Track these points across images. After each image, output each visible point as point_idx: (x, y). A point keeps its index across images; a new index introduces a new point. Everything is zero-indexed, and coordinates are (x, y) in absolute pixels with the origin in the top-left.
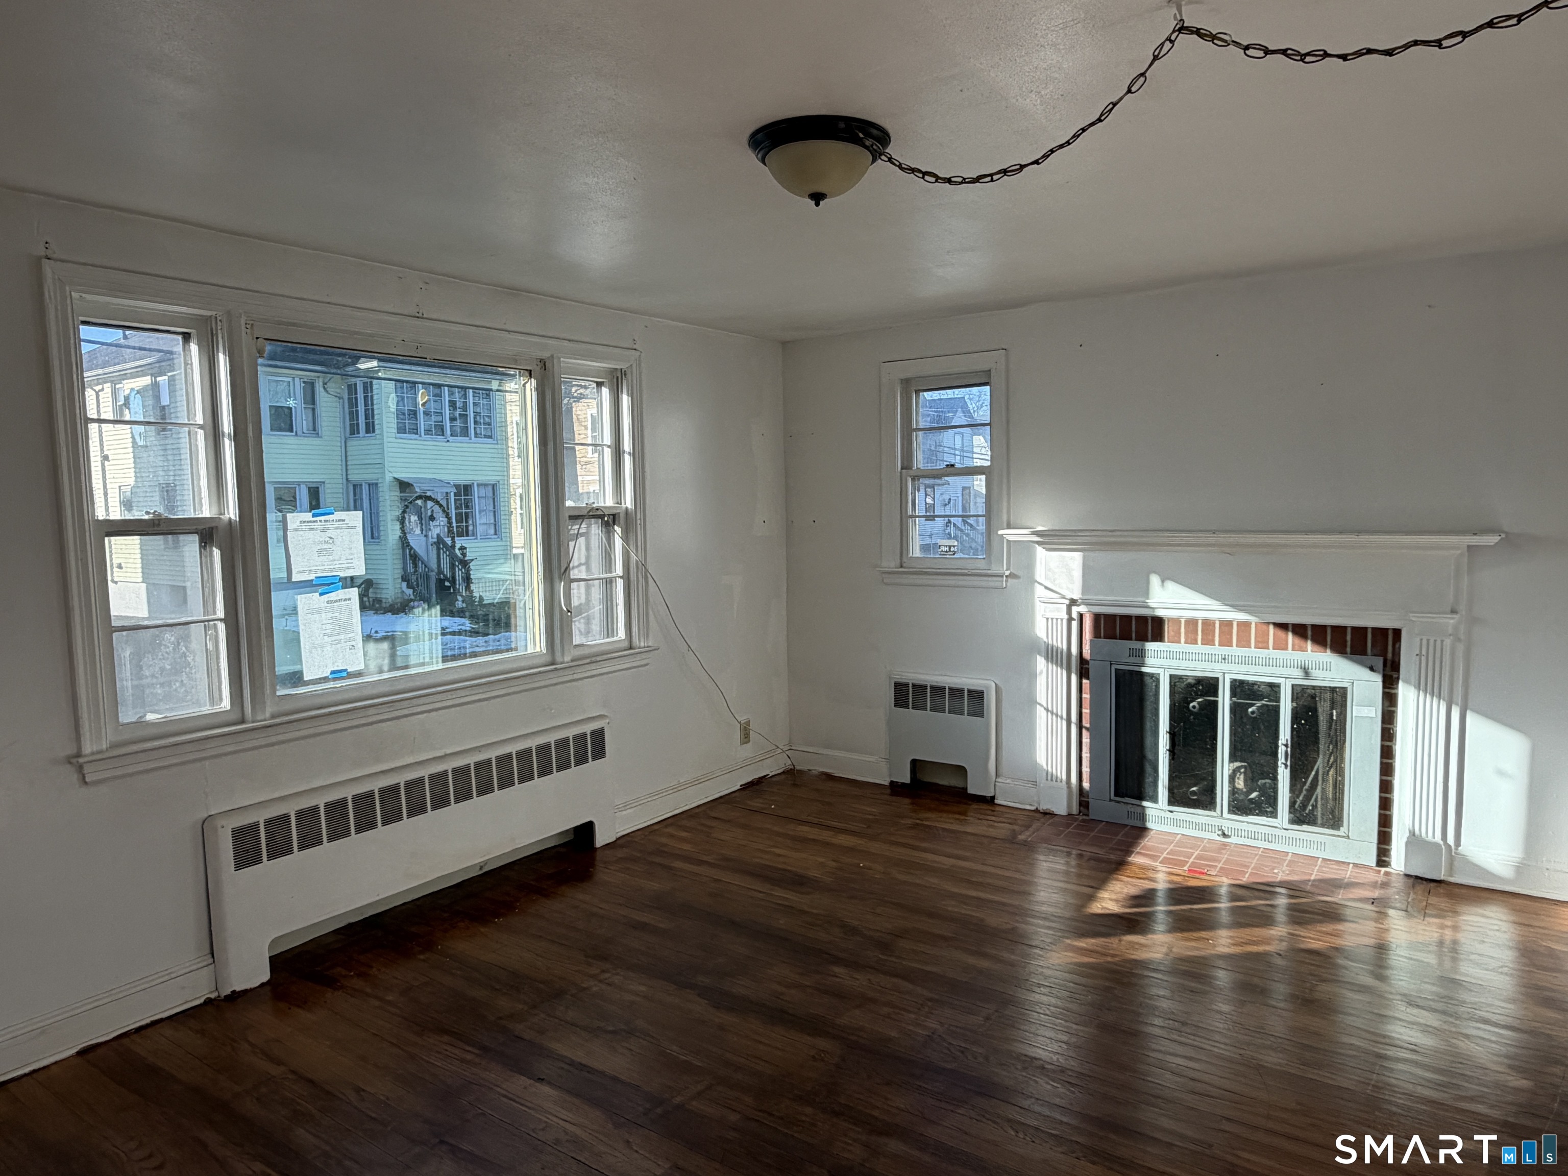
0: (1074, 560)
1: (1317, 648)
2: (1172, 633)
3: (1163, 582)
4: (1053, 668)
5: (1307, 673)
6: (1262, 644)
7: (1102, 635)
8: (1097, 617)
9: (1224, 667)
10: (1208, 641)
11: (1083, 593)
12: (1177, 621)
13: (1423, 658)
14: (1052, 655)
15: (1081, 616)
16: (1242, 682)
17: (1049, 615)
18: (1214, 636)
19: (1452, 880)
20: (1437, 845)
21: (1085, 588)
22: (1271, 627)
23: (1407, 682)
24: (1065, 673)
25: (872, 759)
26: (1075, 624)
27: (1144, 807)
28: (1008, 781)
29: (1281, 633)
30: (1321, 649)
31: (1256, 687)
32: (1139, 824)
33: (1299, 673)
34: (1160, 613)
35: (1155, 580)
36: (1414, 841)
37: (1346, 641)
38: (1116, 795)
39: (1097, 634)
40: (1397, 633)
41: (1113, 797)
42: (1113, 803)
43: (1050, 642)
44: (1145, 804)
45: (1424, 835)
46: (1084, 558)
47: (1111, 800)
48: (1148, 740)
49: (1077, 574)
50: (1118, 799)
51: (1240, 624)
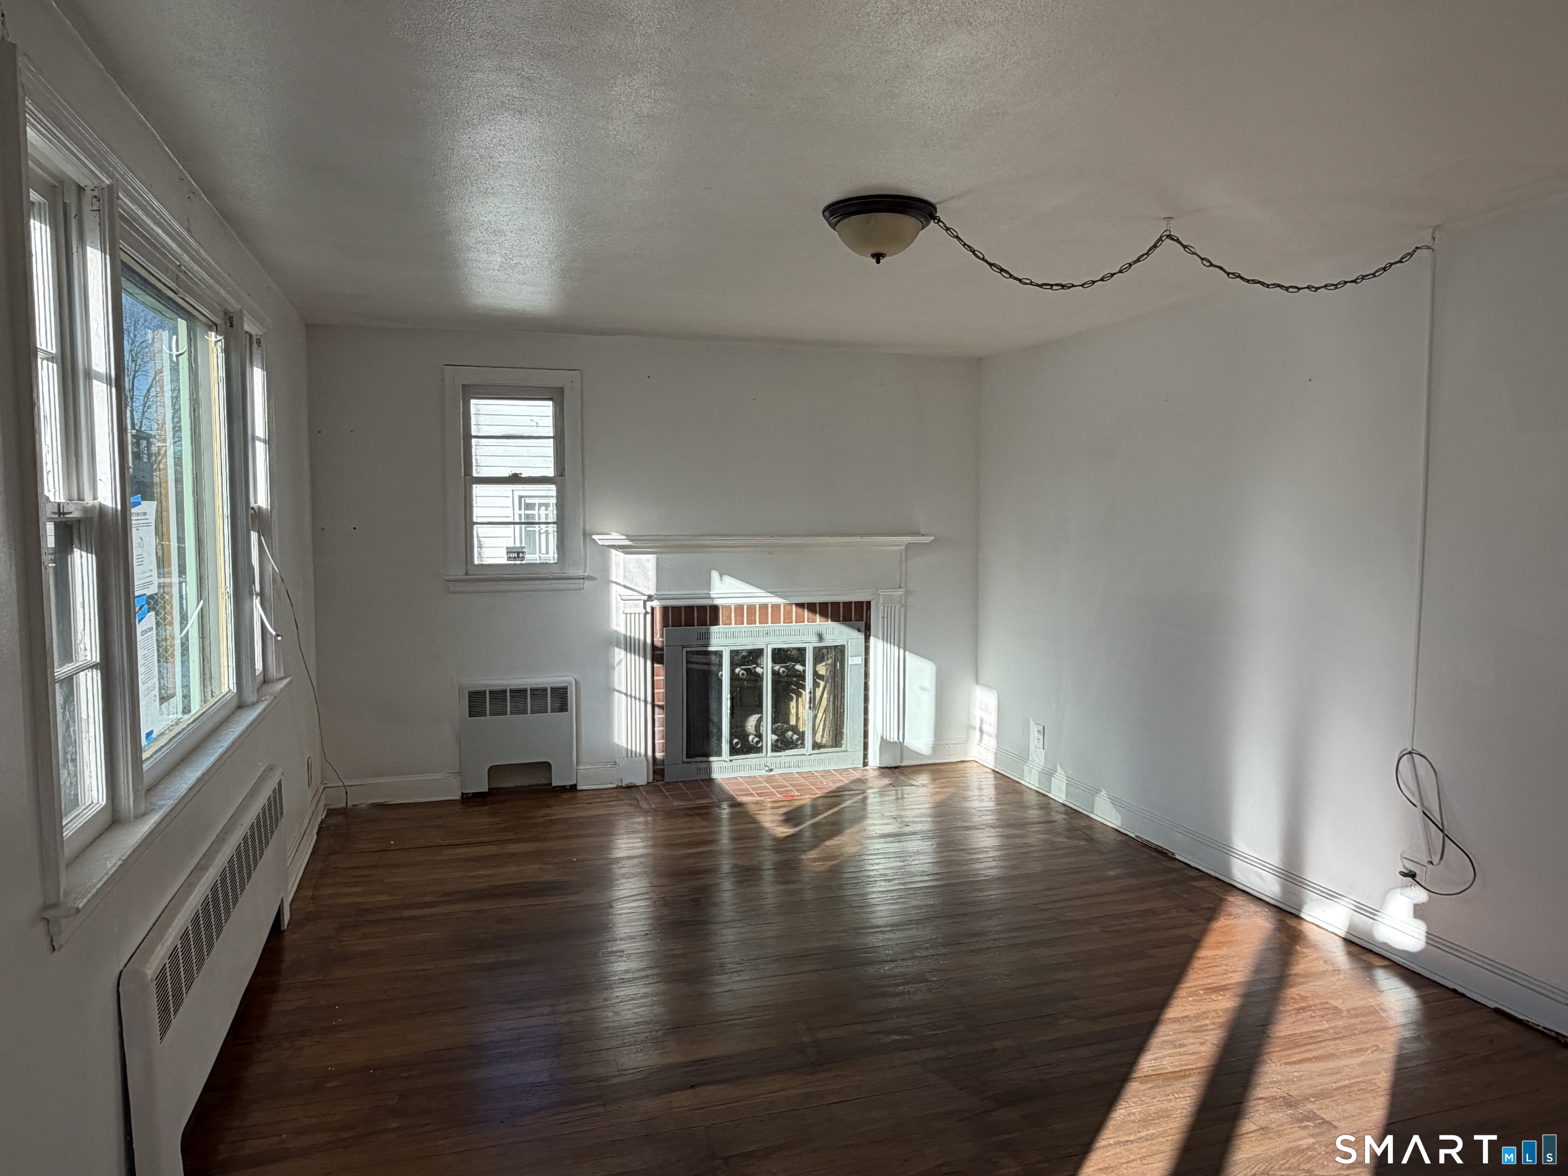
0: (649, 561)
1: (823, 619)
2: (725, 618)
3: (721, 576)
4: (631, 657)
5: (820, 637)
6: (788, 620)
7: (670, 624)
8: (665, 609)
9: (768, 639)
10: (751, 621)
11: (657, 590)
12: (728, 608)
13: (885, 620)
14: (630, 645)
15: (653, 609)
16: (779, 650)
17: (628, 610)
18: (755, 617)
19: (903, 764)
20: (896, 742)
21: (659, 586)
22: (794, 606)
23: (877, 637)
24: (642, 660)
25: (438, 776)
26: (649, 617)
27: (710, 762)
28: (588, 767)
29: (800, 610)
30: (825, 619)
31: (789, 652)
32: (705, 777)
33: (815, 639)
34: (717, 602)
35: (715, 575)
36: (885, 744)
37: (840, 613)
38: (687, 757)
39: (665, 624)
40: (869, 603)
41: (685, 759)
42: (685, 764)
43: (628, 634)
44: (712, 759)
45: (888, 739)
46: (657, 559)
47: (683, 762)
48: (713, 706)
49: (652, 573)
50: (689, 760)
51: (773, 606)
